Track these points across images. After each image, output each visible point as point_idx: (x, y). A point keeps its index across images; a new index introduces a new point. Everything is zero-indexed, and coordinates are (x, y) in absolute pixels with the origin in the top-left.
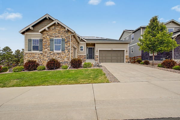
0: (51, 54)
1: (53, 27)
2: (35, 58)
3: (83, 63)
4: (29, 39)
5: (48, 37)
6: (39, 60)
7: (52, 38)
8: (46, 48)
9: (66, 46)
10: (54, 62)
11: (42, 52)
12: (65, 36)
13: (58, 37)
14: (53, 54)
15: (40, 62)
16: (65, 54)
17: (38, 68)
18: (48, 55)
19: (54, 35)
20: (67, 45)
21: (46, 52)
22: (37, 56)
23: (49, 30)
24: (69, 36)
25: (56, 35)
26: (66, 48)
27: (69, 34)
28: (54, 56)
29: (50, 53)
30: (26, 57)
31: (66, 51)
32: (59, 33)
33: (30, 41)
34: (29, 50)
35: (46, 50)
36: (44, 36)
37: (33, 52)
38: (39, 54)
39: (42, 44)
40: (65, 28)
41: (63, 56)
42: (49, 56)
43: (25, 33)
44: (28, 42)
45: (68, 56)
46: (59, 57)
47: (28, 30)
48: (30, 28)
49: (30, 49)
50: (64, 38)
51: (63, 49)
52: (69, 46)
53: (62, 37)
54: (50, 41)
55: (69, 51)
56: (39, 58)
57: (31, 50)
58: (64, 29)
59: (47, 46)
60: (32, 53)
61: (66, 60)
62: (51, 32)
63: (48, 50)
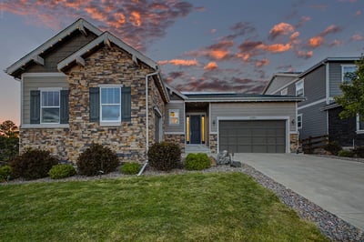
0: (93, 132)
1: (98, 54)
2: (49, 142)
3: (183, 156)
4: (32, 92)
5: (83, 83)
6: (61, 149)
7: (95, 85)
8: (80, 115)
9: (134, 107)
10: (100, 152)
11: (67, 126)
12: (131, 78)
13: (112, 81)
14: (99, 130)
15: (63, 153)
16: (132, 129)
17: (54, 170)
18: (83, 133)
19: (100, 77)
20: (137, 103)
21: (78, 126)
22: (55, 136)
23: (87, 64)
24: (141, 79)
25: (106, 77)
26: (135, 113)
27: (144, 73)
28: (101, 134)
29: (90, 127)
30: (25, 141)
31: (134, 121)
32: (115, 72)
33: (35, 95)
34: (32, 122)
35: (79, 119)
36: (72, 81)
37: (43, 125)
38: (59, 132)
39: (67, 103)
40: (130, 56)
41: (125, 135)
42: (86, 136)
43: (23, 76)
44: (29, 98)
45: (140, 136)
46: (114, 140)
47: (31, 66)
48: (36, 60)
49: (36, 119)
50: (128, 84)
51: (126, 116)
52: (143, 108)
53: (122, 82)
54: (90, 93)
55: (142, 122)
56: (59, 143)
57: (38, 122)
58: (129, 61)
59: (82, 109)
60: (40, 130)
61: (134, 146)
62: (92, 69)
63: (84, 119)
